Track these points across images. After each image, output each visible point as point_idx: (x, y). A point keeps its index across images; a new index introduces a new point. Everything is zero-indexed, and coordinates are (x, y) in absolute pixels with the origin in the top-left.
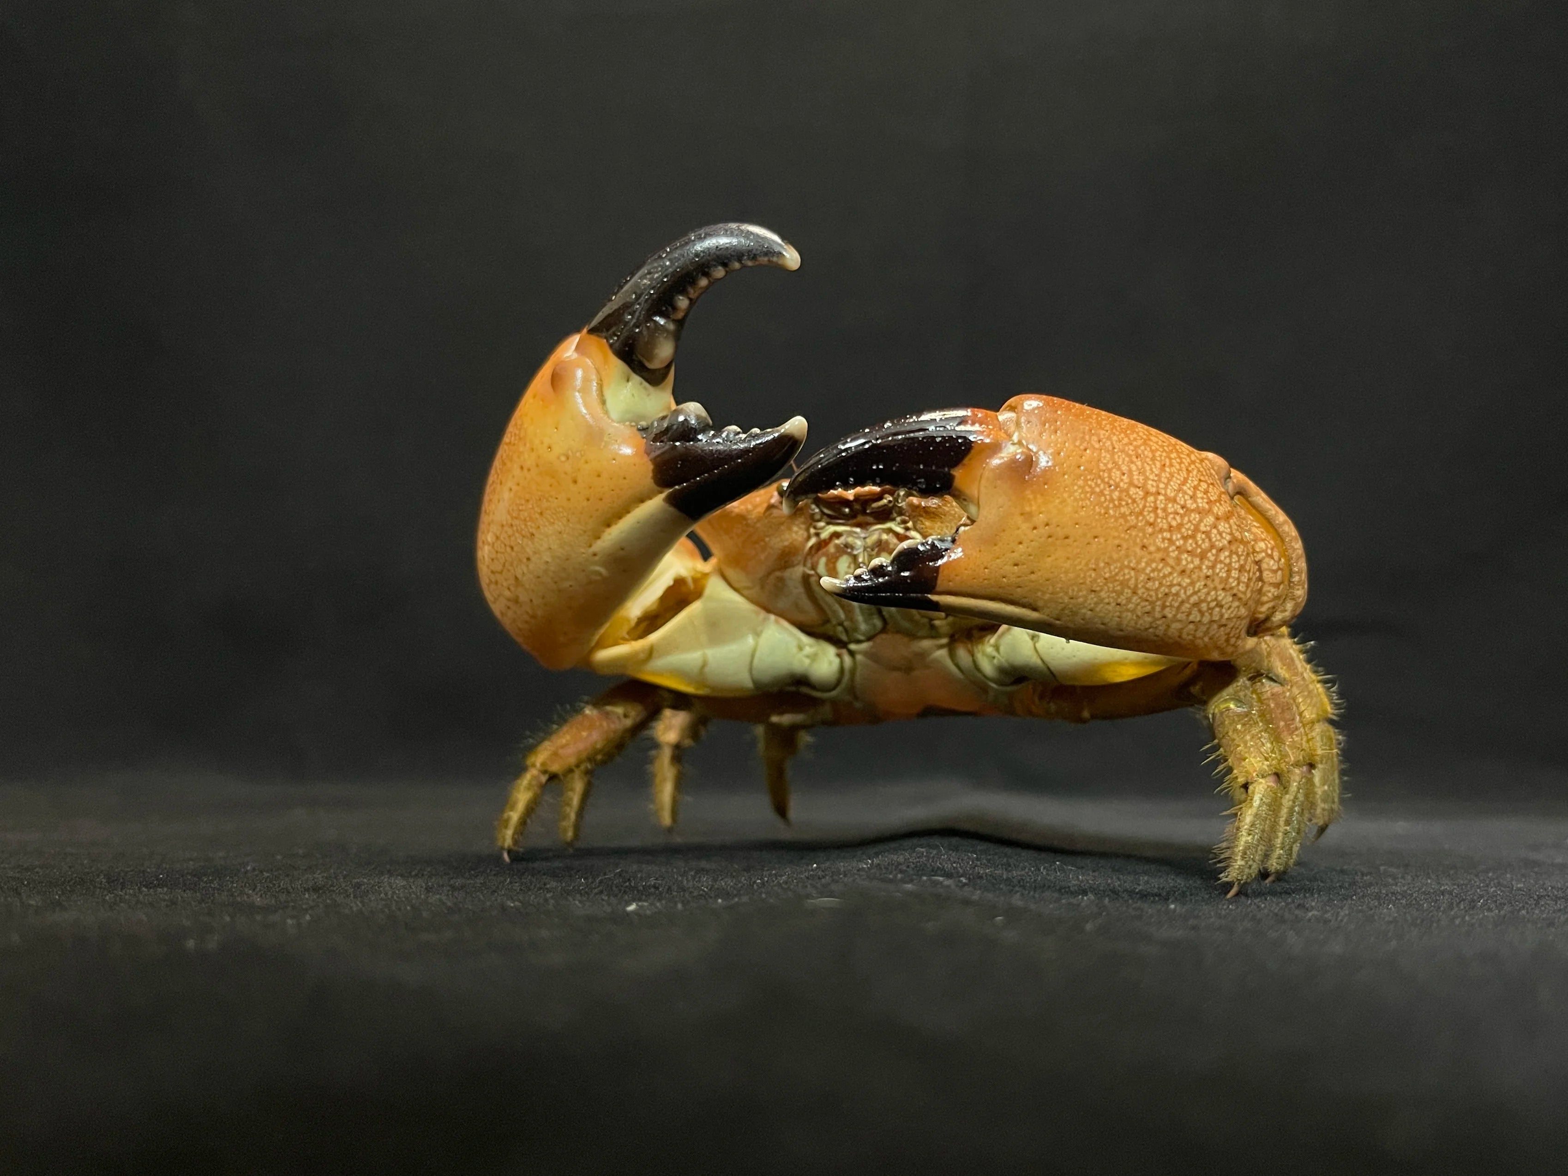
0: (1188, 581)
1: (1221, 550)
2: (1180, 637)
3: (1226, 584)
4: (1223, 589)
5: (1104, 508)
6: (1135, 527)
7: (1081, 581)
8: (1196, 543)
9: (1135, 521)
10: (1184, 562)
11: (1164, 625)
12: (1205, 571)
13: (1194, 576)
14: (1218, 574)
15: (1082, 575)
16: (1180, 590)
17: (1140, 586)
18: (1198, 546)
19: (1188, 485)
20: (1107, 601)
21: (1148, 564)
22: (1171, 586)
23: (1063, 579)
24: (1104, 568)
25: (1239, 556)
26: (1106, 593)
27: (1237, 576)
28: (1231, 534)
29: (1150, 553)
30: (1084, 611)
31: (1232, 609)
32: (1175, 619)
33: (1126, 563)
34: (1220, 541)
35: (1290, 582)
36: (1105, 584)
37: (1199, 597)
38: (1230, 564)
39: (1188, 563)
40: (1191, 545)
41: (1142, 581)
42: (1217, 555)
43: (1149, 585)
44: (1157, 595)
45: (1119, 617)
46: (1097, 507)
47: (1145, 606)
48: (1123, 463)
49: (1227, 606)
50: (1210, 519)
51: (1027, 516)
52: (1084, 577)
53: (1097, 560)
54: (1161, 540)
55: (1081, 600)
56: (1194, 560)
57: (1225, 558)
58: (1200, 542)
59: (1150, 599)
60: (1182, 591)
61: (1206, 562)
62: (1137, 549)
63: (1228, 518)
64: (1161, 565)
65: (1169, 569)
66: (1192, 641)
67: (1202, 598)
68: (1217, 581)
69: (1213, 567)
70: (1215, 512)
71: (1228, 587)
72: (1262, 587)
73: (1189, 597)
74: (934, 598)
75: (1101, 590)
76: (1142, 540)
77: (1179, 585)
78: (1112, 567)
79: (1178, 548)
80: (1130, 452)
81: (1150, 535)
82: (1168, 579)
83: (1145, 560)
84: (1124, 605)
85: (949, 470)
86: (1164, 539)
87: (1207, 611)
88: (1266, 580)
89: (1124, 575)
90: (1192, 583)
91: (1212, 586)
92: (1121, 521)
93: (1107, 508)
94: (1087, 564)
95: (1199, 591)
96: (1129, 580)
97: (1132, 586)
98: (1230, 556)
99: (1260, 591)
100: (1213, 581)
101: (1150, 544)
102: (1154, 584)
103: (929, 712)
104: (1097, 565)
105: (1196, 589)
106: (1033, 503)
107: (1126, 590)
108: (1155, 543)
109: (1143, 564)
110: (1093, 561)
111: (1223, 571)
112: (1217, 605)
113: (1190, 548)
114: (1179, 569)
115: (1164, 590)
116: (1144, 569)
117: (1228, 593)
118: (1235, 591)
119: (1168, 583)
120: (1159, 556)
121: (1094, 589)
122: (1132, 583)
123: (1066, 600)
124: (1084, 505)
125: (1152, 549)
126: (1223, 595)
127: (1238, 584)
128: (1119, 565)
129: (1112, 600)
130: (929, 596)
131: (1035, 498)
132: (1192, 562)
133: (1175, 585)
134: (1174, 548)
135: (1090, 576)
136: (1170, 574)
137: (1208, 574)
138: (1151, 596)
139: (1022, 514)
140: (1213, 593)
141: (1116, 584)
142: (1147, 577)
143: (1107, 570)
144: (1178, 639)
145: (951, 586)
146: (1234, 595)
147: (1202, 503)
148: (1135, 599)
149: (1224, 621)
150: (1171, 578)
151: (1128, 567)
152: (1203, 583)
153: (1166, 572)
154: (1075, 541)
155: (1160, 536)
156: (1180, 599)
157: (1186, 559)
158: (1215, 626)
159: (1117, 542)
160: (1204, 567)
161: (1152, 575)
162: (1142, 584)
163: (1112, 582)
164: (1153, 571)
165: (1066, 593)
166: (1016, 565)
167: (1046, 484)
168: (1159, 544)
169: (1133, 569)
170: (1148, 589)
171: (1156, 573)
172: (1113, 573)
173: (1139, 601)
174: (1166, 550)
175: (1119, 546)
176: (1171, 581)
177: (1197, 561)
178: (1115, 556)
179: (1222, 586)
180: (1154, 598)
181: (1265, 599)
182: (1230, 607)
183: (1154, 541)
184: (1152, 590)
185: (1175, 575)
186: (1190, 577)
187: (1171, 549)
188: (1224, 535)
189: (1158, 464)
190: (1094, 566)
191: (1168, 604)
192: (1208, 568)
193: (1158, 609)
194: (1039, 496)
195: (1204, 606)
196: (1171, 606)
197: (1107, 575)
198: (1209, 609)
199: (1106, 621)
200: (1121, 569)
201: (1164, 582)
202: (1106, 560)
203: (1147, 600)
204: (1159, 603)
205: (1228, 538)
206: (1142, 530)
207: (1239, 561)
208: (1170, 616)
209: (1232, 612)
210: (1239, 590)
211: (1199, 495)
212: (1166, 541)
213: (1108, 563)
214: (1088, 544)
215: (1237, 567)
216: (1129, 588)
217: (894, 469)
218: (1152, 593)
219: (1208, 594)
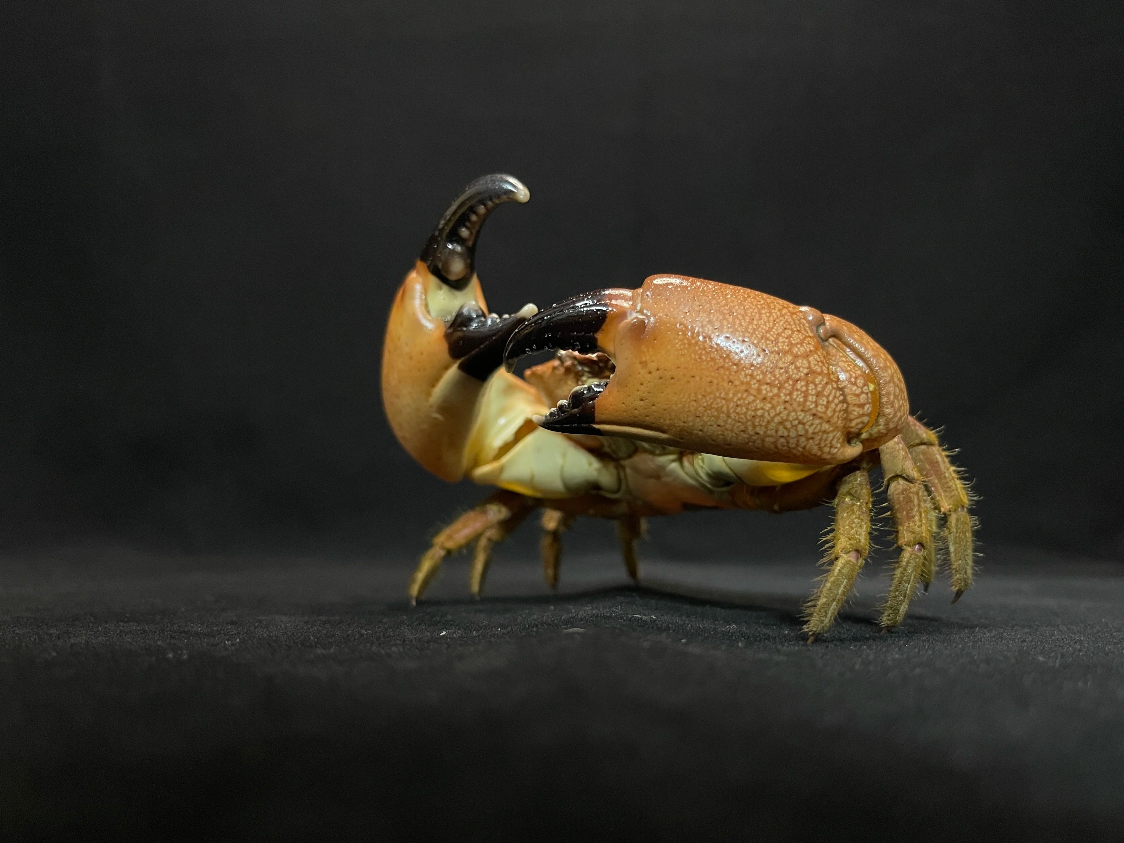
0: (769, 405)
1: (797, 381)
2: (776, 448)
3: (804, 407)
4: (802, 411)
5: (698, 355)
6: (723, 367)
7: (687, 410)
8: (775, 376)
9: (723, 363)
10: (764, 392)
11: (760, 440)
12: (783, 398)
13: (774, 402)
14: (795, 400)
15: (687, 405)
16: (764, 413)
17: (731, 411)
18: (776, 379)
19: (772, 333)
20: (709, 423)
21: (735, 395)
22: (756, 410)
23: (675, 409)
24: (702, 399)
25: (816, 385)
26: (707, 417)
27: (814, 400)
28: (809, 367)
29: (736, 386)
30: (696, 432)
31: (814, 426)
32: (766, 435)
33: (718, 395)
34: (797, 374)
35: (880, 403)
36: (705, 411)
37: (782, 418)
38: (807, 390)
39: (767, 392)
40: (770, 378)
41: (731, 408)
42: (794, 385)
43: (738, 410)
44: (746, 417)
45: (722, 435)
46: (693, 355)
47: (740, 426)
48: (717, 320)
49: (809, 423)
50: (789, 358)
51: (644, 364)
52: (689, 407)
53: (696, 393)
54: (743, 376)
55: (691, 424)
56: (773, 389)
57: (802, 386)
58: (778, 376)
59: (742, 421)
60: (766, 414)
61: (784, 391)
62: (725, 384)
63: (808, 356)
64: (745, 395)
65: (752, 398)
66: (790, 452)
67: (785, 418)
68: (795, 405)
69: (790, 394)
70: (795, 352)
71: (806, 409)
72: (847, 407)
73: (773, 418)
74: (597, 426)
75: (703, 416)
76: (729, 377)
77: (762, 409)
78: (708, 399)
79: (758, 381)
80: (725, 311)
81: (735, 372)
82: (752, 405)
83: (732, 392)
84: (723, 426)
85: (593, 335)
86: (746, 375)
87: (792, 428)
88: (850, 402)
89: (718, 404)
90: (773, 407)
91: (791, 409)
92: (712, 363)
93: (701, 354)
94: (689, 397)
95: (780, 413)
96: (722, 406)
97: (726, 412)
98: (807, 385)
99: (846, 411)
100: (791, 405)
101: (735, 380)
102: (742, 410)
103: (687, 506)
104: (696, 397)
105: (778, 412)
106: (647, 354)
107: (721, 415)
108: (739, 379)
109: (731, 395)
110: (693, 395)
111: (800, 396)
112: (799, 423)
113: (769, 381)
114: (761, 397)
115: (751, 414)
116: (732, 398)
117: (808, 413)
118: (814, 411)
119: (753, 408)
120: (744, 388)
121: (698, 415)
122: (725, 409)
123: (682, 424)
124: (683, 353)
125: (737, 383)
126: (803, 415)
127: (816, 406)
128: (712, 396)
129: (713, 423)
130: (593, 425)
131: (648, 350)
132: (771, 391)
133: (758, 410)
134: (755, 381)
135: (693, 406)
136: (754, 401)
137: (786, 399)
138: (742, 419)
139: (640, 363)
140: (793, 414)
141: (713, 410)
142: (735, 404)
143: (704, 401)
144: (776, 450)
145: (603, 417)
146: (814, 415)
147: (783, 346)
148: (730, 421)
149: (810, 435)
150: (755, 404)
151: (719, 397)
152: (783, 407)
153: (751, 400)
154: (678, 381)
155: (743, 373)
156: (766, 420)
157: (766, 389)
158: (803, 439)
159: (708, 379)
160: (782, 395)
161: (739, 403)
162: (733, 409)
163: (710, 410)
164: (739, 399)
165: (680, 419)
166: (642, 400)
167: (655, 340)
168: (742, 379)
169: (724, 399)
170: (738, 413)
171: (742, 401)
172: (709, 403)
173: (733, 422)
174: (748, 383)
175: (711, 382)
176: (756, 407)
177: (775, 391)
178: (709, 390)
179: (800, 408)
180: (745, 420)
181: (852, 417)
182: (812, 424)
183: (739, 377)
184: (742, 414)
185: (758, 402)
186: (770, 402)
187: (752, 383)
188: (801, 369)
189: (747, 319)
190: (694, 398)
191: (757, 424)
192: (786, 395)
193: (750, 428)
194: (650, 349)
195: (788, 424)
196: (761, 426)
197: (705, 404)
198: (793, 426)
199: (714, 438)
200: (715, 398)
201: (750, 407)
202: (703, 393)
203: (740, 422)
204: (749, 423)
205: (805, 371)
206: (728, 369)
207: (816, 388)
208: (762, 433)
209: (816, 428)
210: (817, 411)
211: (781, 339)
212: (748, 377)
213: (704, 396)
214: (688, 382)
215: (813, 393)
216: (723, 412)
217: (558, 336)
218: (742, 416)
219: (788, 415)
